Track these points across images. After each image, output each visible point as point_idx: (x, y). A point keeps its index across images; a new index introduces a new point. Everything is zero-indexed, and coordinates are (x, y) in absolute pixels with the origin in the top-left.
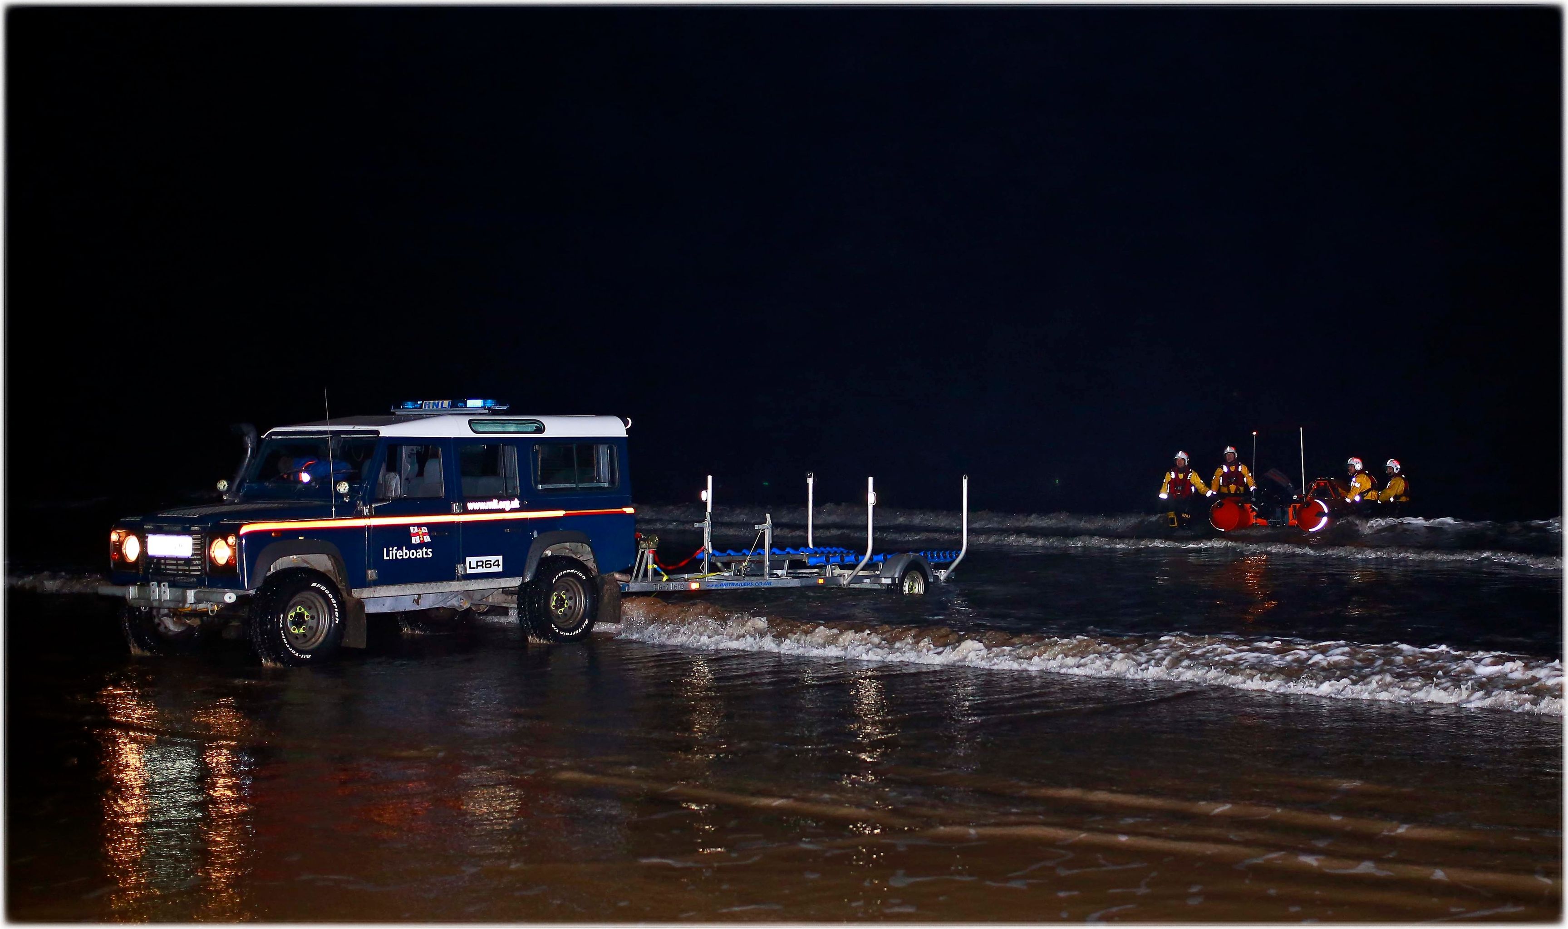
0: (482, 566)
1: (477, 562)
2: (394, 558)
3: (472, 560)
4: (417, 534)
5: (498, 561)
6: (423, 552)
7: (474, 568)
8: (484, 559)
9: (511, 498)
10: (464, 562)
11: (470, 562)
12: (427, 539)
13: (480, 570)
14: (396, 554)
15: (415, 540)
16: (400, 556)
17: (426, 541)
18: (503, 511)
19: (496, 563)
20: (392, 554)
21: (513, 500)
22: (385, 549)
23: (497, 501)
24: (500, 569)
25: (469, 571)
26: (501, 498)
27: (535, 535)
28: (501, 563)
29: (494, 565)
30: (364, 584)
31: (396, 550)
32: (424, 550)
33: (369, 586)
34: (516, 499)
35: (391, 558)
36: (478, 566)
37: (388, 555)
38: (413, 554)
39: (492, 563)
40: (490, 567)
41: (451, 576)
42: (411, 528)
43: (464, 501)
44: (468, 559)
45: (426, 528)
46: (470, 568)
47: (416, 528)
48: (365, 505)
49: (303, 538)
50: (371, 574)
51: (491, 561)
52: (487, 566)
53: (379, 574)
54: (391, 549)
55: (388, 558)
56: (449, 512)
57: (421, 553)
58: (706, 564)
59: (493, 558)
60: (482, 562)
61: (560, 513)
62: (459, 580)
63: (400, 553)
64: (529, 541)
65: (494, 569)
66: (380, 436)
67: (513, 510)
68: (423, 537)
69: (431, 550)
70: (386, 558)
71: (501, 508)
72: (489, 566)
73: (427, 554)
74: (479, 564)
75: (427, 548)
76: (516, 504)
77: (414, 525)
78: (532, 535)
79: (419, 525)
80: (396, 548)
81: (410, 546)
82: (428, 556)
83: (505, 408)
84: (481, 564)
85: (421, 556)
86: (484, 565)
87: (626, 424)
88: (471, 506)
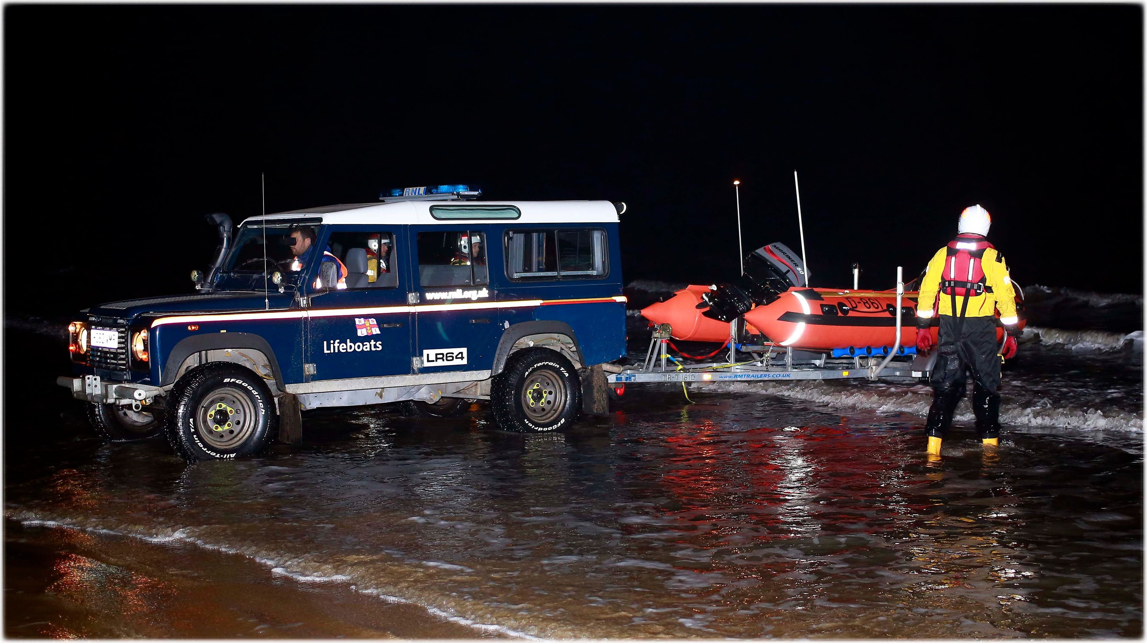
0: (442, 358)
1: (437, 355)
2: (336, 351)
3: (432, 353)
4: (363, 326)
5: (462, 353)
6: (370, 345)
7: (433, 361)
8: (445, 351)
9: (477, 287)
10: (421, 355)
11: (428, 355)
12: (376, 331)
13: (440, 363)
14: (338, 347)
15: (361, 332)
16: (343, 349)
17: (374, 333)
18: (468, 301)
19: (460, 356)
20: (334, 347)
21: (481, 289)
22: (325, 343)
23: (461, 290)
24: (465, 362)
25: (427, 364)
26: (466, 287)
27: (507, 325)
28: (465, 355)
29: (457, 358)
30: (300, 378)
31: (338, 343)
32: (373, 343)
33: (307, 381)
34: (484, 289)
35: (332, 351)
36: (437, 359)
37: (329, 348)
38: (359, 347)
39: (454, 356)
40: (452, 360)
41: (406, 369)
42: (357, 320)
43: (421, 290)
44: (426, 352)
45: (374, 320)
46: (428, 361)
47: (362, 319)
48: (302, 295)
49: (225, 331)
50: (310, 369)
51: (453, 353)
52: (449, 358)
53: (318, 369)
54: (332, 342)
55: (329, 352)
56: (404, 302)
57: (368, 346)
58: (732, 353)
59: (456, 351)
60: (443, 354)
61: (537, 303)
62: (414, 373)
63: (342, 347)
64: (500, 331)
65: (457, 362)
66: (322, 223)
67: (480, 300)
68: (371, 329)
69: (380, 343)
70: (326, 351)
71: (466, 297)
72: (451, 358)
73: (375, 346)
74: (439, 356)
75: (376, 341)
76: (484, 293)
77: (360, 316)
78: (503, 326)
79: (366, 317)
80: (338, 341)
81: (356, 339)
82: (378, 349)
83: (476, 193)
84: (441, 356)
85: (368, 349)
86: (445, 358)
87: (619, 209)
88: (429, 296)
